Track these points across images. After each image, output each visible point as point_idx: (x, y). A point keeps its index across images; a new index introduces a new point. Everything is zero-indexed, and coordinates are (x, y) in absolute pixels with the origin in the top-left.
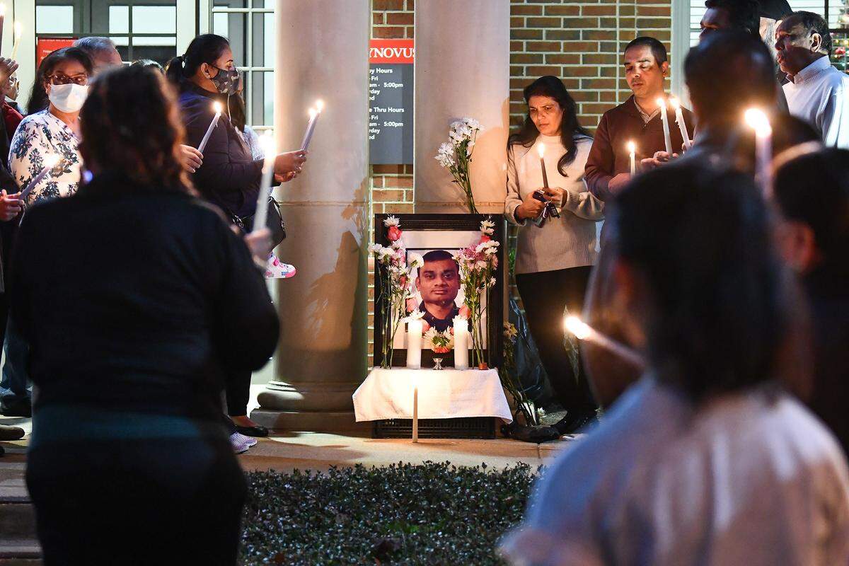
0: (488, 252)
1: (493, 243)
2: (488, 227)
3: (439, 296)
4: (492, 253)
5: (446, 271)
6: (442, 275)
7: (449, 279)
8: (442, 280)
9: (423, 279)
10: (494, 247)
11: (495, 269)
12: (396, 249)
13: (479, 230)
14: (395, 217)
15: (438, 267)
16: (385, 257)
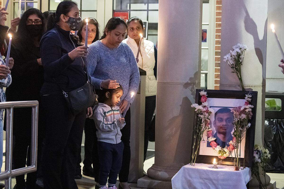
0: (247, 110)
1: (250, 106)
2: (248, 98)
3: (224, 130)
4: (249, 111)
5: (228, 118)
6: (226, 120)
7: (229, 122)
8: (226, 122)
9: (217, 121)
10: (250, 108)
11: (251, 119)
12: (205, 107)
13: (244, 99)
14: (205, 91)
15: (225, 116)
16: (198, 110)
